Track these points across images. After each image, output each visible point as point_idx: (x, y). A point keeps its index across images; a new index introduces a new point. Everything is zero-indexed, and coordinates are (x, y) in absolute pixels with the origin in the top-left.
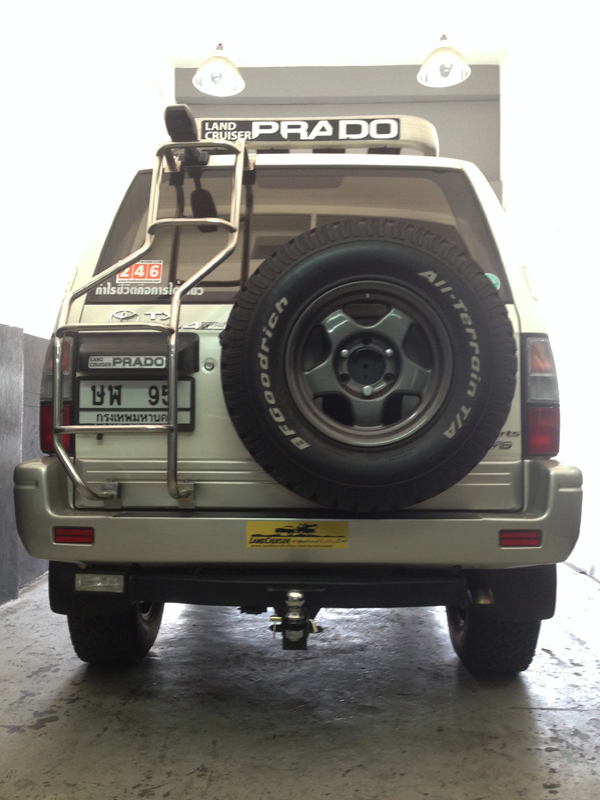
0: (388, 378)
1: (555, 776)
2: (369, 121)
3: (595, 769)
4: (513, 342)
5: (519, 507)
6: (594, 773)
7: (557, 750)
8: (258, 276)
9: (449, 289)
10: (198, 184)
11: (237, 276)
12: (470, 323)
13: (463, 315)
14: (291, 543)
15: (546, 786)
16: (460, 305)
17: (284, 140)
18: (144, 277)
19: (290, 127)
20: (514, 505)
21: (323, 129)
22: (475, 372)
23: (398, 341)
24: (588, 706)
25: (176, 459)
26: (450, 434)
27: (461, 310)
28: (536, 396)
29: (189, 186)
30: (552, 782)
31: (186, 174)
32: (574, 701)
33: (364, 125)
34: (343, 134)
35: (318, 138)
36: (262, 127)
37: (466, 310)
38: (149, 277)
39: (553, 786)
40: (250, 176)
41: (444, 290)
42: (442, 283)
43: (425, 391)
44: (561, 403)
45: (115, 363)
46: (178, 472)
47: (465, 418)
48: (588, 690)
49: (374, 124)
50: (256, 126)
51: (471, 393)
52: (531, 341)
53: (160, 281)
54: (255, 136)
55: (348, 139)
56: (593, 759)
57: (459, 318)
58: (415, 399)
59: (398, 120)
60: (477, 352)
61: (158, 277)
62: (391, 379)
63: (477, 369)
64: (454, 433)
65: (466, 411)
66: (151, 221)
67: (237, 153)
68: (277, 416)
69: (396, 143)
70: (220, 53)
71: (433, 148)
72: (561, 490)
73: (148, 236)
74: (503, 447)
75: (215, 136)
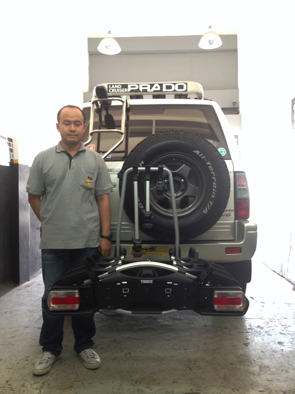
0: (182, 190)
1: (248, 341)
2: (175, 84)
6: (263, 340)
7: (250, 332)
8: (133, 153)
9: (204, 157)
10: (107, 112)
11: (124, 149)
12: (212, 170)
13: (210, 167)
14: (147, 254)
15: (244, 344)
16: (208, 163)
17: (141, 92)
19: (143, 87)
20: (232, 238)
21: (157, 87)
23: (186, 177)
24: (265, 317)
26: (205, 212)
27: (209, 165)
28: (239, 196)
29: (104, 113)
31: (103, 109)
32: (259, 316)
33: (173, 85)
34: (164, 89)
35: (154, 91)
36: (132, 87)
37: (211, 165)
39: (247, 344)
40: (128, 110)
41: (202, 158)
42: (202, 155)
43: (196, 195)
44: (250, 198)
47: (211, 206)
49: (177, 85)
50: (129, 86)
51: (213, 196)
52: (238, 174)
54: (129, 91)
55: (166, 91)
56: (264, 335)
57: (208, 168)
58: (193, 199)
59: (186, 84)
60: (215, 181)
62: (184, 190)
63: (215, 187)
64: (207, 211)
65: (211, 203)
66: (91, 130)
67: (123, 102)
68: (141, 206)
69: (186, 93)
70: (109, 35)
71: (201, 94)
72: (249, 232)
73: (90, 137)
74: (227, 216)
75: (113, 90)
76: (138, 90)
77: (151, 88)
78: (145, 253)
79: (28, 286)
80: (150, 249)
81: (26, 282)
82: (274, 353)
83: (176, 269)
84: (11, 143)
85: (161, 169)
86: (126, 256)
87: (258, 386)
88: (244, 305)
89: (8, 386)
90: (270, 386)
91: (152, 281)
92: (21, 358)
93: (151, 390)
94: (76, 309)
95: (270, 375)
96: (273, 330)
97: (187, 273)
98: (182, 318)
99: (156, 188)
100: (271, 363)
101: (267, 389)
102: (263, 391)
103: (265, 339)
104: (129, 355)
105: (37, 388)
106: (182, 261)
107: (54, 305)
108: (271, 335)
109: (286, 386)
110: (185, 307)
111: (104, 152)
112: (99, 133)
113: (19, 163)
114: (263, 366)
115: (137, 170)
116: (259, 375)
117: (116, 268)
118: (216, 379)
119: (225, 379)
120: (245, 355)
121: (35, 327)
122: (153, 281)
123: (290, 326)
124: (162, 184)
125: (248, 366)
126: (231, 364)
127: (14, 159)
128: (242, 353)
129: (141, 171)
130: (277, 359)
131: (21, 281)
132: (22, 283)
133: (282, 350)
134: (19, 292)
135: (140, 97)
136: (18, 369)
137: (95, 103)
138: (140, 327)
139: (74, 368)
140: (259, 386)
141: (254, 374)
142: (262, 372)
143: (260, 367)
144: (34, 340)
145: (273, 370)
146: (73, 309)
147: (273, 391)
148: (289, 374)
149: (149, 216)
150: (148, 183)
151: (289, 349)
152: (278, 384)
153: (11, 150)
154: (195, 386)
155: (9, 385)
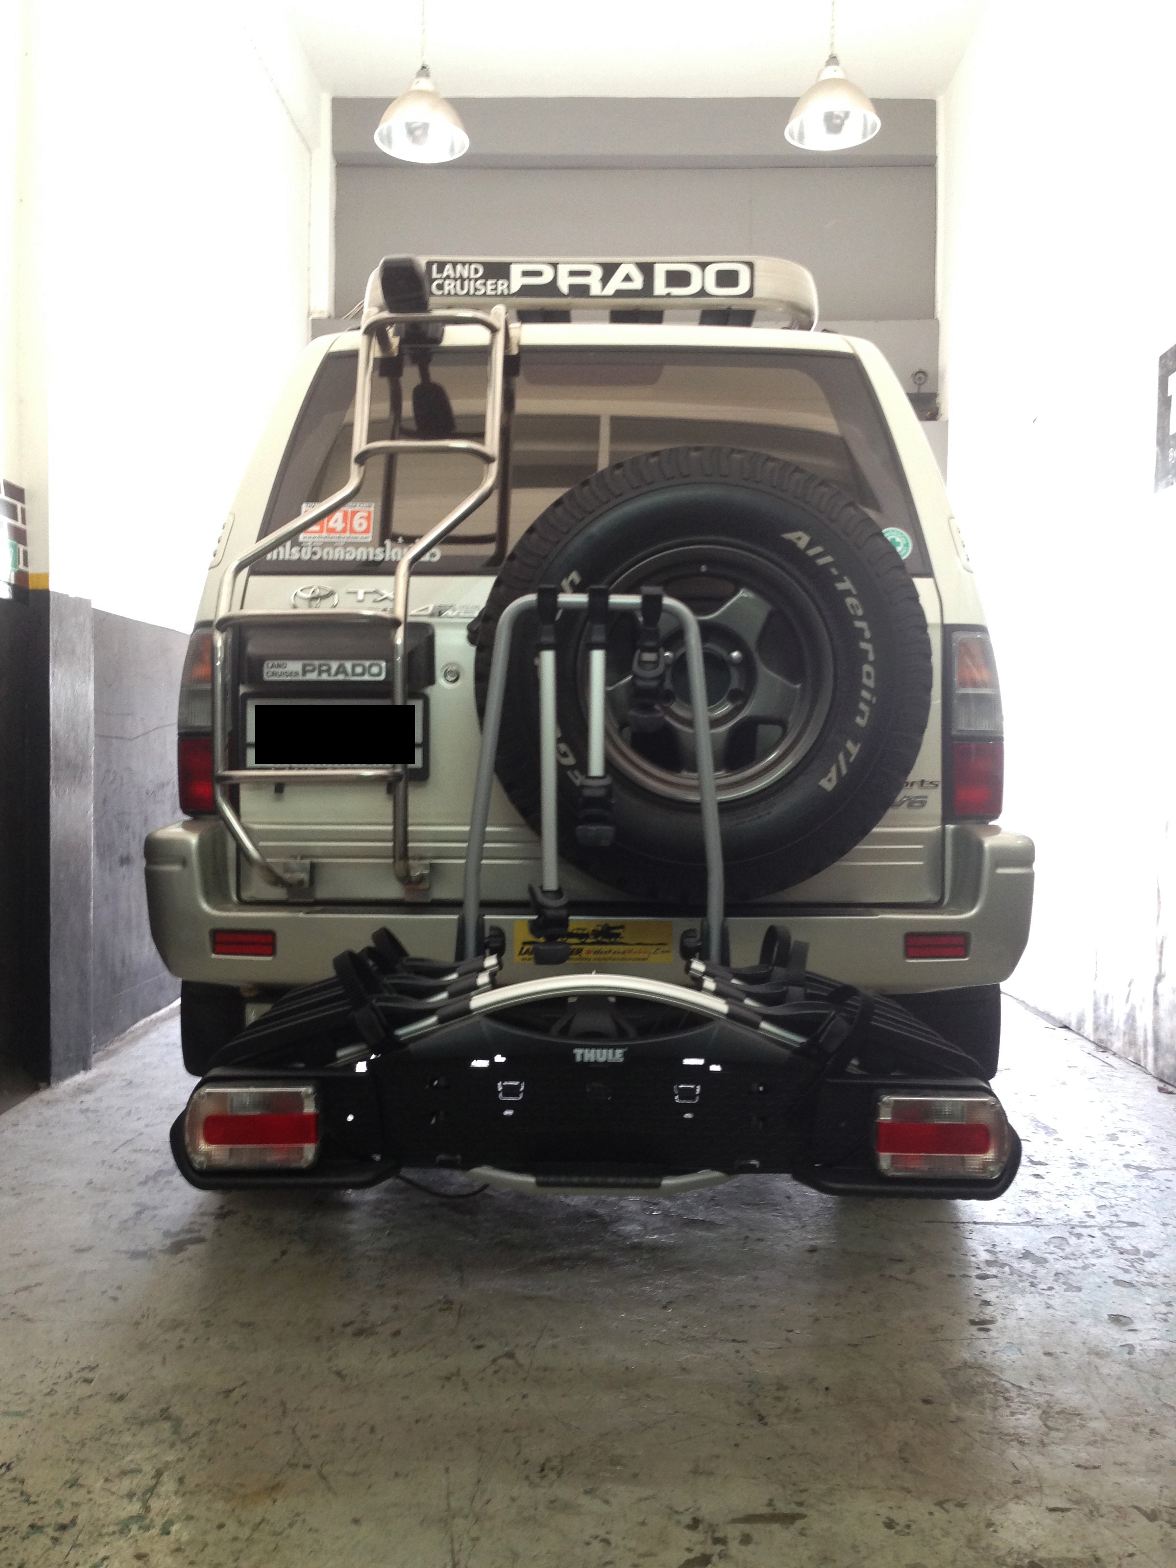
0: (734, 696)
1: (989, 1310)
2: (703, 265)
3: (1051, 1302)
4: (927, 642)
5: (935, 898)
6: (1049, 1307)
7: (995, 1277)
8: (534, 536)
9: (828, 559)
10: (425, 374)
11: (490, 527)
12: (860, 612)
13: (850, 601)
14: (583, 954)
15: (973, 1322)
16: (845, 585)
17: (563, 296)
18: (344, 531)
19: (572, 273)
20: (929, 896)
21: (628, 278)
22: (868, 689)
23: (751, 640)
24: (1050, 1219)
25: (406, 825)
26: (828, 784)
27: (848, 593)
28: (963, 724)
29: (410, 378)
30: (982, 1317)
31: (407, 359)
32: (1027, 1212)
33: (695, 271)
34: (660, 287)
35: (619, 294)
36: (526, 274)
37: (854, 592)
38: (352, 531)
39: (984, 1322)
40: (512, 365)
41: (821, 561)
42: (819, 549)
43: (791, 718)
44: (1006, 736)
45: (304, 672)
46: (410, 845)
47: (852, 760)
48: (1053, 1198)
49: (711, 270)
50: (516, 271)
51: (860, 721)
52: (958, 636)
53: (369, 537)
54: (515, 288)
55: (668, 295)
56: (1050, 1289)
57: (844, 604)
58: (777, 730)
59: (751, 265)
60: (871, 657)
61: (367, 531)
62: (740, 697)
63: (870, 683)
64: (834, 782)
65: (853, 749)
66: (360, 443)
67: (493, 330)
68: (564, 755)
69: (747, 303)
70: (424, 84)
71: (809, 313)
72: (1001, 871)
73: (354, 468)
74: (911, 805)
75: (449, 286)
76: (552, 289)
77: (605, 280)
78: (579, 951)
79: (87, 1089)
80: (596, 933)
81: (77, 1071)
82: (1097, 1361)
83: (720, 1006)
84: (19, 505)
85: (652, 605)
86: (503, 957)
87: (1039, 1489)
88: (1000, 1152)
89: (11, 1486)
90: (1093, 1491)
91: (619, 1052)
92: (61, 1371)
93: (607, 1502)
94: (303, 1164)
95: (1089, 1444)
96: (1085, 1267)
97: (764, 1025)
98: (717, 1218)
99: (632, 683)
100: (1089, 1399)
101: (1077, 1502)
102: (1062, 1510)
103: (1056, 1302)
104: (509, 1362)
105: (131, 1495)
106: (734, 981)
107: (213, 1147)
108: (1079, 1289)
109: (1154, 1488)
110: (754, 1162)
111: (410, 540)
112: (391, 456)
113: (51, 589)
114: (1057, 1408)
115: (555, 605)
116: (1043, 1444)
117: (470, 999)
118: (868, 1458)
119: (906, 1461)
120: (980, 1367)
121: (117, 1251)
122: (625, 1055)
123: (1152, 1255)
124: (656, 663)
125: (995, 1409)
126: (926, 1402)
127: (31, 570)
128: (966, 1355)
129: (572, 611)
130: (1111, 1383)
131: (55, 1069)
132: (61, 1078)
133: (1131, 1349)
134: (49, 1113)
135: (560, 316)
136: (52, 1415)
137: (376, 331)
138: (550, 1254)
139: (284, 1413)
140: (1047, 1491)
141: (1022, 1443)
142: (1054, 1434)
143: (1046, 1415)
144: (115, 1299)
145: (1100, 1425)
146: (294, 1165)
147: (1104, 1510)
148: (1166, 1442)
149: (601, 793)
150: (598, 658)
151: (1157, 1343)
152: (1122, 1480)
153: (19, 536)
154: (784, 1487)
155: (14, 1479)
